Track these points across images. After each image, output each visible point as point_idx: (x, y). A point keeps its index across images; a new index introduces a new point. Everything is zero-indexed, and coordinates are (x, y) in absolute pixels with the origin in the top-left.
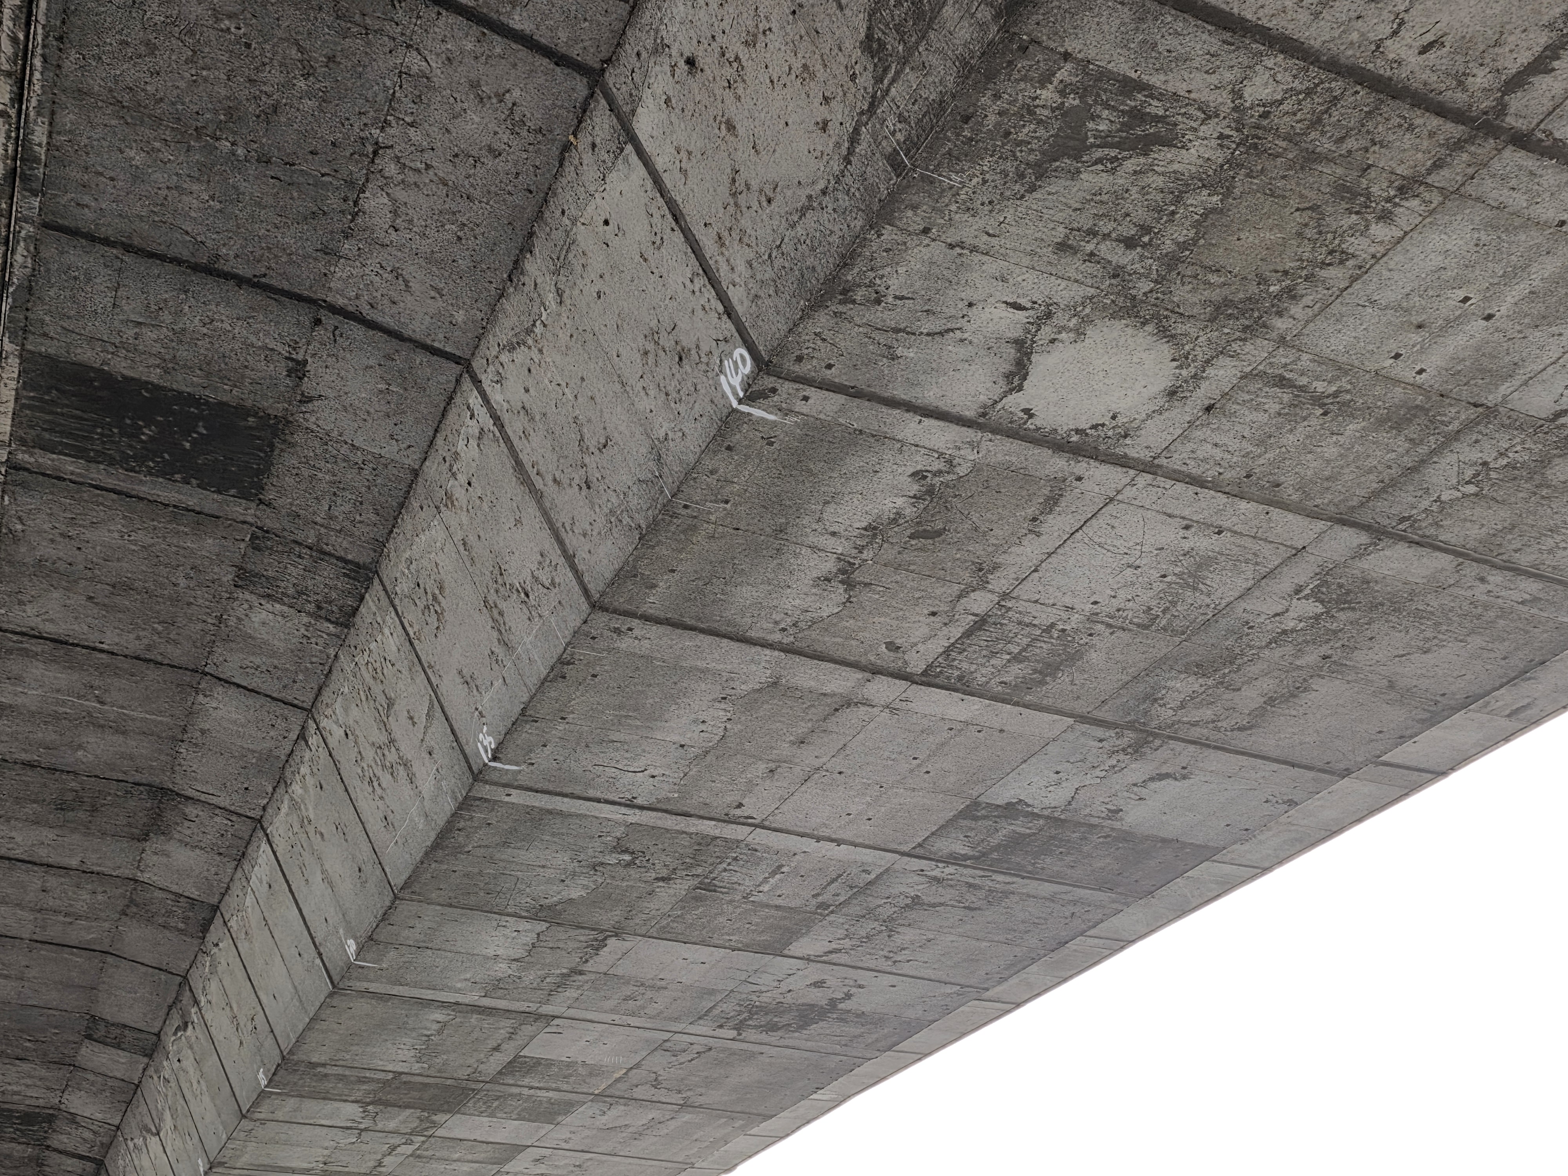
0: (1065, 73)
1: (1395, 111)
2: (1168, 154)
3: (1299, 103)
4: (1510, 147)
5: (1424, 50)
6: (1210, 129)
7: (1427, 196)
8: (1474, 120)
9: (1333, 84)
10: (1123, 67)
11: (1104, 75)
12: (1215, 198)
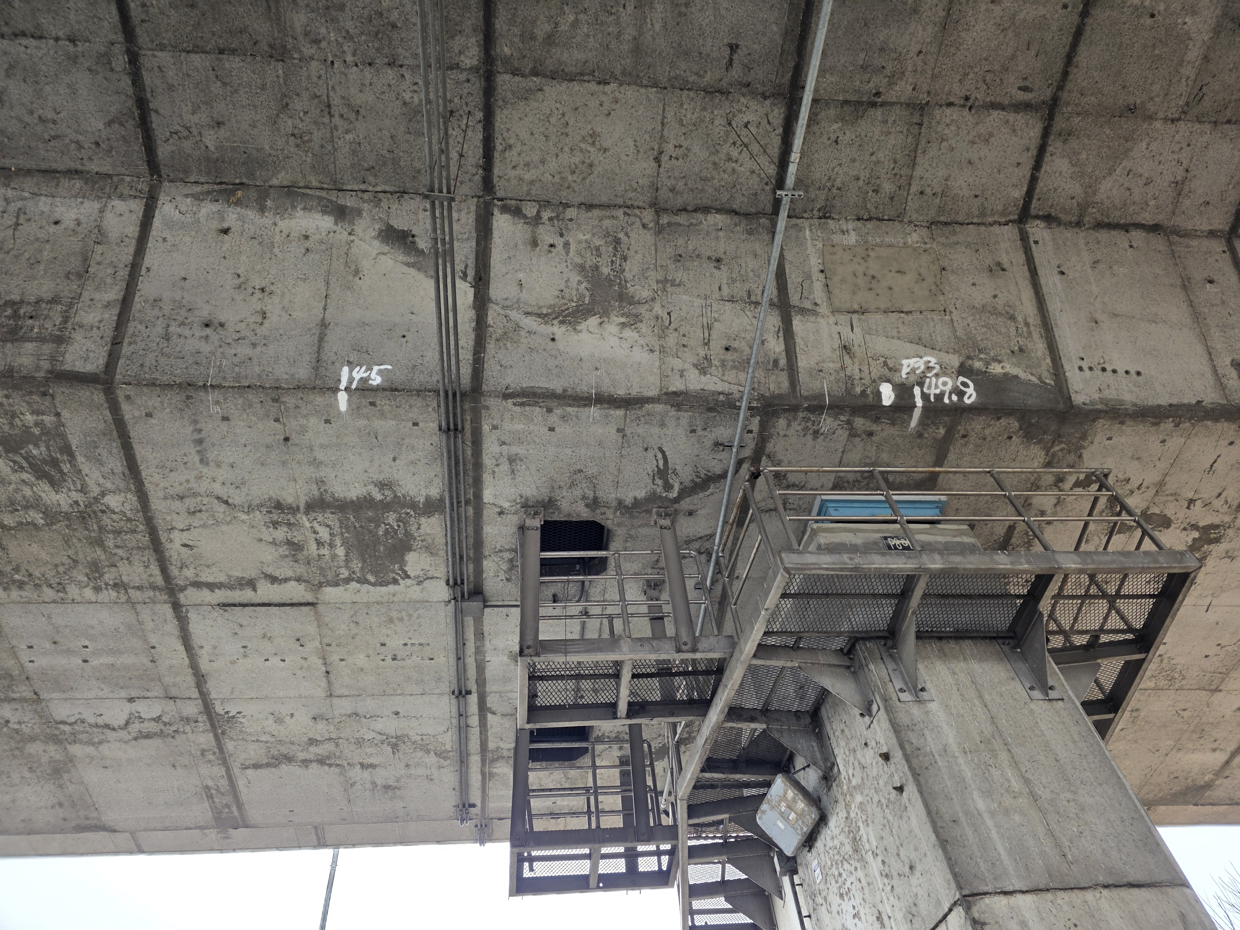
0: (48, 419)
1: (149, 555)
2: (46, 487)
3: (121, 520)
4: (170, 605)
5: (185, 545)
6: (75, 495)
7: (121, 595)
8: (170, 584)
9: (141, 526)
10: (74, 442)
11: (63, 436)
12: (42, 521)
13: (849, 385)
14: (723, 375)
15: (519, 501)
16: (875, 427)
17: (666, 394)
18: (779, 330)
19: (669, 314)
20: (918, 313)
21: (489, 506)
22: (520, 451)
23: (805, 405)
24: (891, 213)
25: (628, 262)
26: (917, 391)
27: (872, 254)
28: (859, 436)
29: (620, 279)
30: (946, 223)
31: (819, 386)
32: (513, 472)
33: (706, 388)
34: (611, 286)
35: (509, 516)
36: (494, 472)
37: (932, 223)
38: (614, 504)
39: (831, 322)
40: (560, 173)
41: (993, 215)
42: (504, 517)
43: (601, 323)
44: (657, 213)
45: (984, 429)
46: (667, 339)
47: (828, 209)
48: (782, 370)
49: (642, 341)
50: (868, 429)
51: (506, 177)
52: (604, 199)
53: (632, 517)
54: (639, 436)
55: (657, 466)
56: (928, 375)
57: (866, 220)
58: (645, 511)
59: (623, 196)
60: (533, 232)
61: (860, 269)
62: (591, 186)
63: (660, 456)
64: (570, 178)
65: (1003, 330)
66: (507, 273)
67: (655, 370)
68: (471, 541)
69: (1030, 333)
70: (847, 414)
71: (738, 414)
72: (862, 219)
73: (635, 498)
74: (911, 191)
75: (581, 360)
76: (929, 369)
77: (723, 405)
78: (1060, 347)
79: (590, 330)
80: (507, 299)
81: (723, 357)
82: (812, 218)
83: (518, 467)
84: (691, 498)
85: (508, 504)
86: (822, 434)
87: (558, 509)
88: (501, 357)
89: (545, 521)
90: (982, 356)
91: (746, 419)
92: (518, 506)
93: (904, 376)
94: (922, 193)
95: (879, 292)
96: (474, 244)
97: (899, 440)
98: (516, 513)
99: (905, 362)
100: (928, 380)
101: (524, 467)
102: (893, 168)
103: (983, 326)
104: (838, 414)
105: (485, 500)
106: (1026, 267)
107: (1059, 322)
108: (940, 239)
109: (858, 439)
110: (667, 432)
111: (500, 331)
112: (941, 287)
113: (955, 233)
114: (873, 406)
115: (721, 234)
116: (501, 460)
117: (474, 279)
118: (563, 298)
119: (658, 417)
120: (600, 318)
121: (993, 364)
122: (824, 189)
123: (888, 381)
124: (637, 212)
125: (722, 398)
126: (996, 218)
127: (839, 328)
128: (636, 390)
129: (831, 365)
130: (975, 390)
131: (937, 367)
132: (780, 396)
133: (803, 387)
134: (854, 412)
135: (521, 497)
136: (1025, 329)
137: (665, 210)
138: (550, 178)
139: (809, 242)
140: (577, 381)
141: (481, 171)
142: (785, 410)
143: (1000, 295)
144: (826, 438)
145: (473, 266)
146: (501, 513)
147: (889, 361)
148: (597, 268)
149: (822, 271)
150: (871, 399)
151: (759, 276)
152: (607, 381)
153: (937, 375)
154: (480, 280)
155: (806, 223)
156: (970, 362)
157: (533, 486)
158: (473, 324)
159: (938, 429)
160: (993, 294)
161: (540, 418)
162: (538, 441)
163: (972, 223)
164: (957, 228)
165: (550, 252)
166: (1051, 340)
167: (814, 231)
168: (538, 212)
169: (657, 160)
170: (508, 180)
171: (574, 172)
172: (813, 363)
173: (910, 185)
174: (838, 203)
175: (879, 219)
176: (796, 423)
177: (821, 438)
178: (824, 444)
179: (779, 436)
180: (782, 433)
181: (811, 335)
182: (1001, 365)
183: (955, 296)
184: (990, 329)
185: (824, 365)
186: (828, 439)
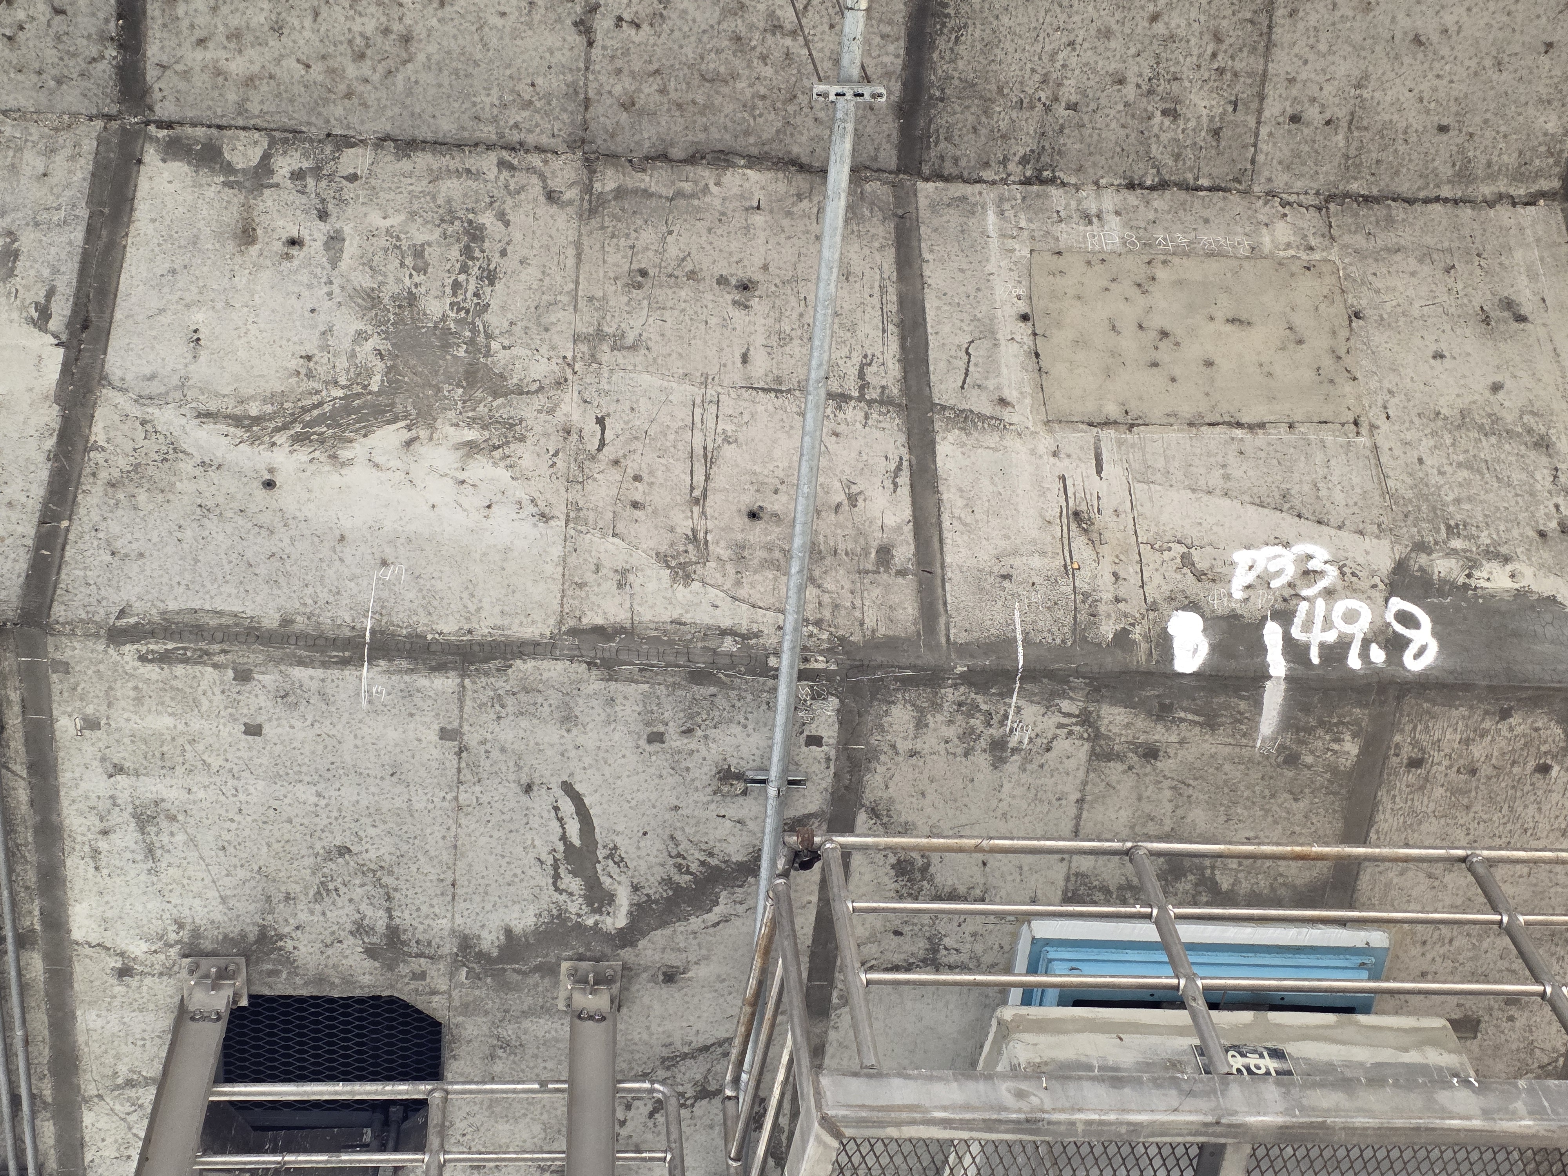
13: (1083, 617)
14: (738, 583)
15: (173, 937)
16: (1159, 734)
17: (574, 632)
18: (899, 468)
19: (601, 421)
20: (1283, 428)
21: (88, 951)
22: (166, 793)
23: (960, 669)
24: (1215, 172)
25: (499, 286)
26: (1272, 634)
27: (1162, 274)
28: (1119, 757)
29: (474, 330)
30: (1367, 199)
31: (1000, 618)
32: (150, 851)
33: (687, 618)
34: (445, 346)
35: (148, 981)
36: (96, 852)
37: (1330, 198)
38: (450, 947)
39: (1041, 449)
40: (324, 57)
41: (1491, 177)
42: (134, 982)
43: (409, 443)
44: (589, 165)
45: (1467, 742)
46: (590, 486)
47: (1045, 159)
48: (902, 573)
49: (519, 491)
50: (1142, 738)
51: (179, 67)
52: (446, 127)
53: (504, 986)
54: (503, 750)
55: (564, 838)
56: (1304, 593)
57: (1152, 188)
58: (538, 969)
59: (495, 120)
60: (247, 208)
61: (1129, 314)
62: (409, 93)
63: (567, 807)
64: (352, 71)
65: (1517, 476)
66: (161, 311)
67: (549, 569)
68: (43, 1053)
70: (1080, 695)
71: (774, 690)
72: (1141, 186)
73: (508, 932)
74: (1267, 114)
75: (342, 538)
76: (1308, 574)
77: (733, 666)
79: (377, 459)
80: (152, 377)
81: (740, 537)
82: (1004, 181)
83: (165, 838)
84: (668, 931)
85: (144, 947)
86: (1015, 751)
87: (288, 961)
88: (114, 527)
89: (251, 997)
90: (1457, 544)
91: (797, 705)
92: (173, 952)
93: (1238, 595)
94: (1295, 119)
95: (1177, 371)
96: (78, 235)
97: (1234, 772)
98: (167, 972)
99: (1242, 557)
100: (1303, 606)
101: (180, 838)
102: (1214, 55)
103: (1460, 465)
104: (1053, 694)
105: (77, 934)
108: (1347, 239)
109: (1115, 769)
110: (581, 740)
111: (122, 463)
112: (1348, 361)
113: (1390, 221)
114: (1149, 673)
115: (758, 219)
116: (115, 818)
117: (69, 325)
118: (310, 375)
119: (555, 698)
120: (409, 428)
121: (1487, 565)
122: (1032, 108)
123: (1193, 606)
124: (535, 160)
125: (729, 645)
126: (1502, 186)
127: (1062, 466)
128: (491, 622)
129: (1036, 562)
130: (1434, 633)
131: (1332, 572)
132: (891, 643)
133: (956, 619)
134: (1097, 690)
135: (181, 926)
137: (612, 157)
138: (300, 69)
139: (994, 244)
140: (324, 595)
141: (111, 52)
142: (906, 682)
143: (1509, 384)
144: (1027, 760)
145: (70, 291)
146: (124, 972)
147: (1197, 555)
148: (412, 299)
149: (1025, 318)
150: (1142, 656)
151: (853, 329)
152: (411, 595)
153: (1329, 593)
154: (85, 327)
155: (990, 195)
156: (1423, 559)
157: (212, 894)
158: (50, 443)
159: (1338, 740)
160: (1490, 380)
161: (219, 697)
162: (215, 762)
163: (1437, 199)
164: (1398, 211)
165: (288, 257)
167: (1009, 214)
168: (266, 157)
169: (584, 27)
170: (186, 75)
171: (362, 56)
172: (985, 556)
173: (1262, 97)
174: (1071, 143)
175: (1184, 187)
176: (939, 718)
177: (1014, 763)
178: (1025, 778)
179: (897, 753)
180: (903, 746)
181: (985, 481)
182: (1509, 568)
183: (1386, 384)
184: (1479, 471)
185: (1017, 562)
186: (1034, 766)
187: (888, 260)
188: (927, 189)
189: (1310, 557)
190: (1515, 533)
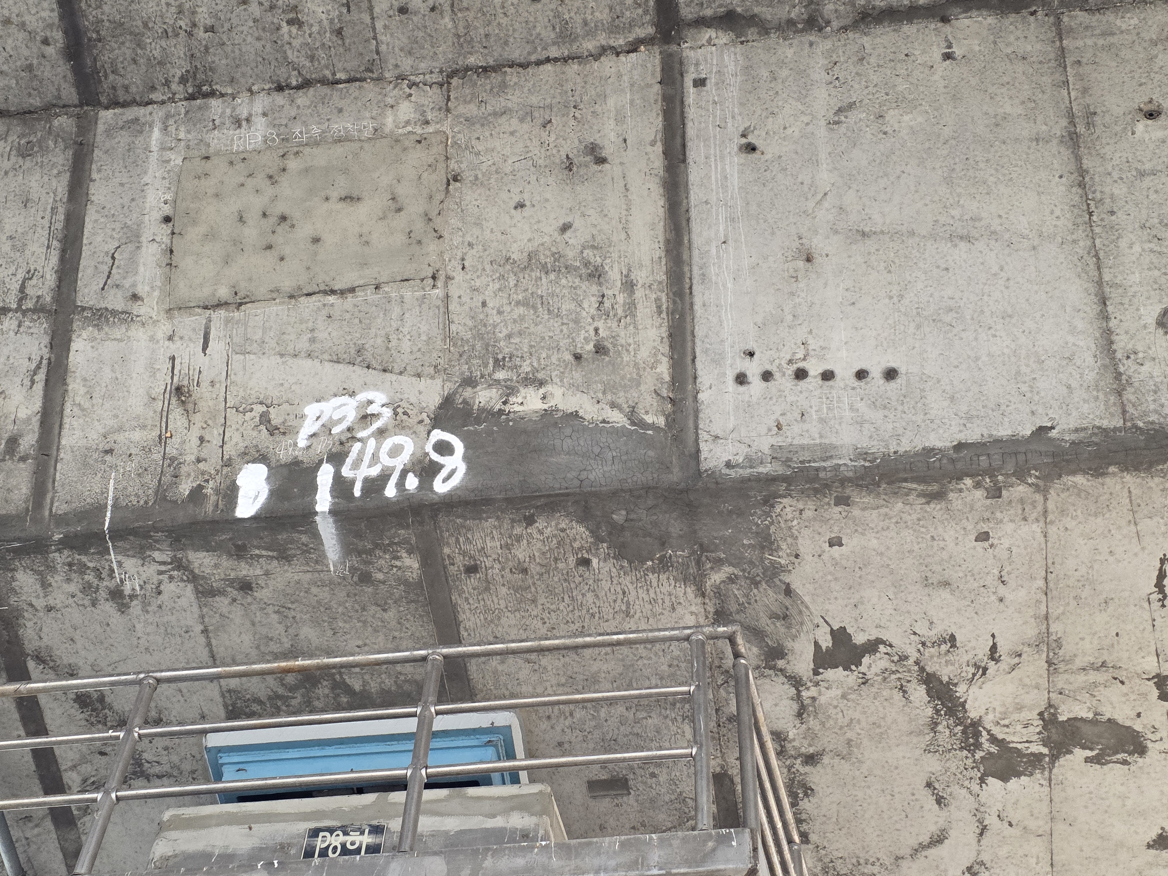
16: (244, 570)
18: (38, 367)
20: (370, 290)
24: (348, 66)
26: (325, 474)
27: (293, 164)
28: (221, 592)
30: (485, 69)
31: (97, 487)
37: (454, 73)
39: (160, 335)
47: (201, 76)
48: (23, 459)
50: (233, 575)
56: (360, 435)
57: (298, 88)
61: (257, 203)
65: (567, 306)
69: (631, 307)
70: (165, 547)
72: (289, 87)
74: (377, 10)
76: (366, 418)
78: (700, 331)
82: (172, 100)
86: (132, 597)
90: (501, 375)
93: (302, 443)
94: (403, 10)
95: (287, 251)
99: (311, 410)
100: (357, 447)
103: (518, 303)
104: (143, 548)
106: (659, 148)
107: (713, 270)
108: (462, 109)
109: (222, 603)
112: (438, 222)
113: (503, 86)
121: (523, 391)
122: (177, 35)
123: (262, 458)
126: (602, 39)
127: (173, 348)
129: (137, 435)
130: (466, 458)
131: (387, 413)
132: (3, 521)
136: (621, 298)
139: (154, 157)
143: (577, 223)
144: (145, 605)
147: (273, 413)
149: (167, 219)
150: (209, 507)
151: (22, 249)
153: (381, 433)
155: (158, 113)
156: (468, 392)
159: (397, 558)
160: (561, 222)
163: (548, 60)
164: (512, 76)
166: (682, 316)
167: (172, 129)
172: (94, 435)
174: (219, 60)
175: (324, 82)
176: (58, 578)
177: (136, 607)
178: (150, 618)
179: (37, 610)
180: (40, 603)
181: (107, 370)
182: (542, 391)
183: (468, 238)
184: (534, 308)
185: (121, 437)
186: (153, 608)
187: (61, 186)
188: (106, 116)
189: (370, 402)
190: (554, 359)
